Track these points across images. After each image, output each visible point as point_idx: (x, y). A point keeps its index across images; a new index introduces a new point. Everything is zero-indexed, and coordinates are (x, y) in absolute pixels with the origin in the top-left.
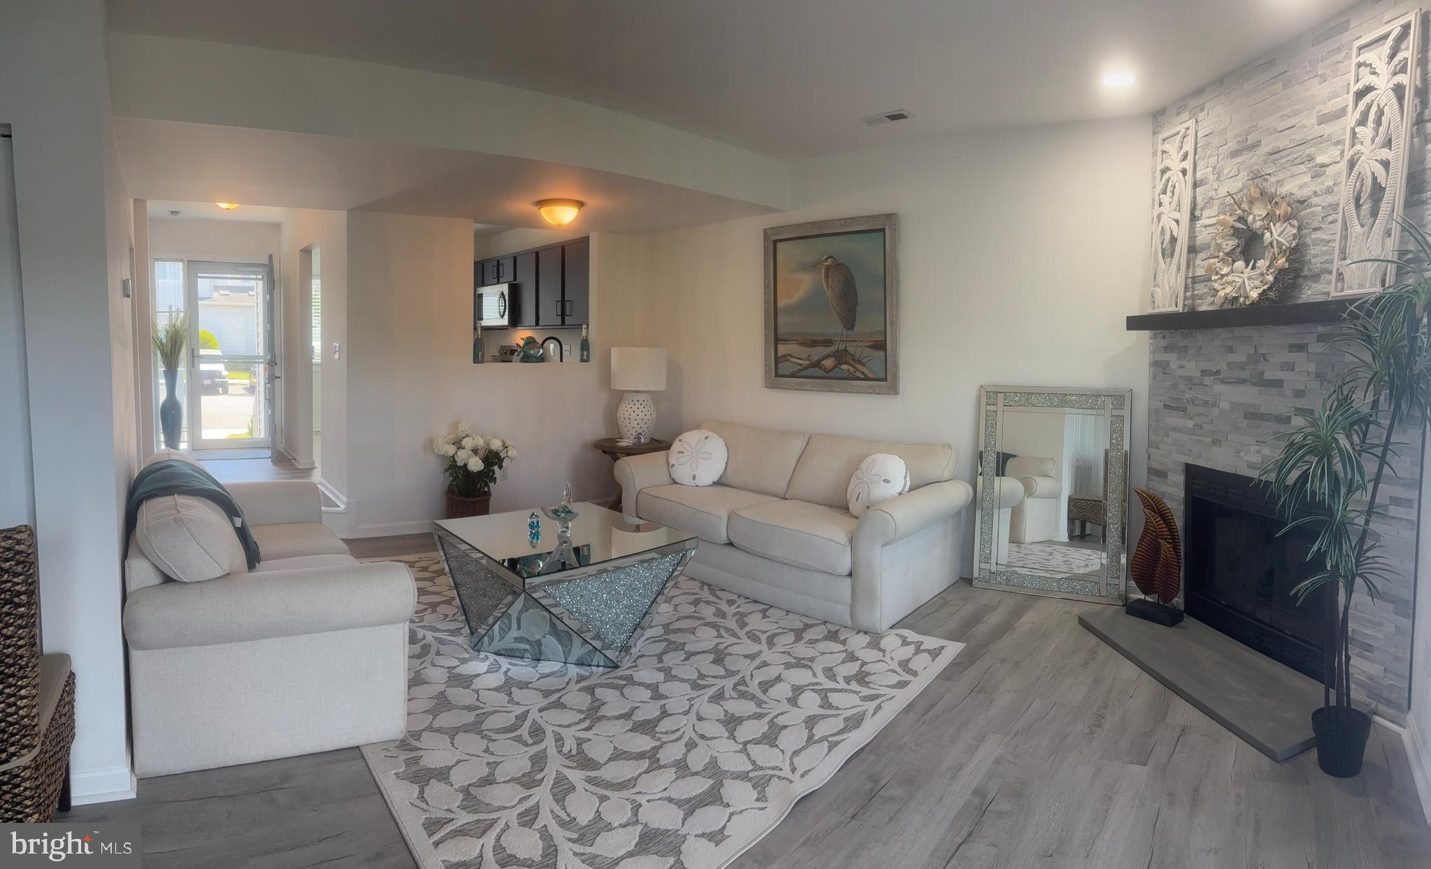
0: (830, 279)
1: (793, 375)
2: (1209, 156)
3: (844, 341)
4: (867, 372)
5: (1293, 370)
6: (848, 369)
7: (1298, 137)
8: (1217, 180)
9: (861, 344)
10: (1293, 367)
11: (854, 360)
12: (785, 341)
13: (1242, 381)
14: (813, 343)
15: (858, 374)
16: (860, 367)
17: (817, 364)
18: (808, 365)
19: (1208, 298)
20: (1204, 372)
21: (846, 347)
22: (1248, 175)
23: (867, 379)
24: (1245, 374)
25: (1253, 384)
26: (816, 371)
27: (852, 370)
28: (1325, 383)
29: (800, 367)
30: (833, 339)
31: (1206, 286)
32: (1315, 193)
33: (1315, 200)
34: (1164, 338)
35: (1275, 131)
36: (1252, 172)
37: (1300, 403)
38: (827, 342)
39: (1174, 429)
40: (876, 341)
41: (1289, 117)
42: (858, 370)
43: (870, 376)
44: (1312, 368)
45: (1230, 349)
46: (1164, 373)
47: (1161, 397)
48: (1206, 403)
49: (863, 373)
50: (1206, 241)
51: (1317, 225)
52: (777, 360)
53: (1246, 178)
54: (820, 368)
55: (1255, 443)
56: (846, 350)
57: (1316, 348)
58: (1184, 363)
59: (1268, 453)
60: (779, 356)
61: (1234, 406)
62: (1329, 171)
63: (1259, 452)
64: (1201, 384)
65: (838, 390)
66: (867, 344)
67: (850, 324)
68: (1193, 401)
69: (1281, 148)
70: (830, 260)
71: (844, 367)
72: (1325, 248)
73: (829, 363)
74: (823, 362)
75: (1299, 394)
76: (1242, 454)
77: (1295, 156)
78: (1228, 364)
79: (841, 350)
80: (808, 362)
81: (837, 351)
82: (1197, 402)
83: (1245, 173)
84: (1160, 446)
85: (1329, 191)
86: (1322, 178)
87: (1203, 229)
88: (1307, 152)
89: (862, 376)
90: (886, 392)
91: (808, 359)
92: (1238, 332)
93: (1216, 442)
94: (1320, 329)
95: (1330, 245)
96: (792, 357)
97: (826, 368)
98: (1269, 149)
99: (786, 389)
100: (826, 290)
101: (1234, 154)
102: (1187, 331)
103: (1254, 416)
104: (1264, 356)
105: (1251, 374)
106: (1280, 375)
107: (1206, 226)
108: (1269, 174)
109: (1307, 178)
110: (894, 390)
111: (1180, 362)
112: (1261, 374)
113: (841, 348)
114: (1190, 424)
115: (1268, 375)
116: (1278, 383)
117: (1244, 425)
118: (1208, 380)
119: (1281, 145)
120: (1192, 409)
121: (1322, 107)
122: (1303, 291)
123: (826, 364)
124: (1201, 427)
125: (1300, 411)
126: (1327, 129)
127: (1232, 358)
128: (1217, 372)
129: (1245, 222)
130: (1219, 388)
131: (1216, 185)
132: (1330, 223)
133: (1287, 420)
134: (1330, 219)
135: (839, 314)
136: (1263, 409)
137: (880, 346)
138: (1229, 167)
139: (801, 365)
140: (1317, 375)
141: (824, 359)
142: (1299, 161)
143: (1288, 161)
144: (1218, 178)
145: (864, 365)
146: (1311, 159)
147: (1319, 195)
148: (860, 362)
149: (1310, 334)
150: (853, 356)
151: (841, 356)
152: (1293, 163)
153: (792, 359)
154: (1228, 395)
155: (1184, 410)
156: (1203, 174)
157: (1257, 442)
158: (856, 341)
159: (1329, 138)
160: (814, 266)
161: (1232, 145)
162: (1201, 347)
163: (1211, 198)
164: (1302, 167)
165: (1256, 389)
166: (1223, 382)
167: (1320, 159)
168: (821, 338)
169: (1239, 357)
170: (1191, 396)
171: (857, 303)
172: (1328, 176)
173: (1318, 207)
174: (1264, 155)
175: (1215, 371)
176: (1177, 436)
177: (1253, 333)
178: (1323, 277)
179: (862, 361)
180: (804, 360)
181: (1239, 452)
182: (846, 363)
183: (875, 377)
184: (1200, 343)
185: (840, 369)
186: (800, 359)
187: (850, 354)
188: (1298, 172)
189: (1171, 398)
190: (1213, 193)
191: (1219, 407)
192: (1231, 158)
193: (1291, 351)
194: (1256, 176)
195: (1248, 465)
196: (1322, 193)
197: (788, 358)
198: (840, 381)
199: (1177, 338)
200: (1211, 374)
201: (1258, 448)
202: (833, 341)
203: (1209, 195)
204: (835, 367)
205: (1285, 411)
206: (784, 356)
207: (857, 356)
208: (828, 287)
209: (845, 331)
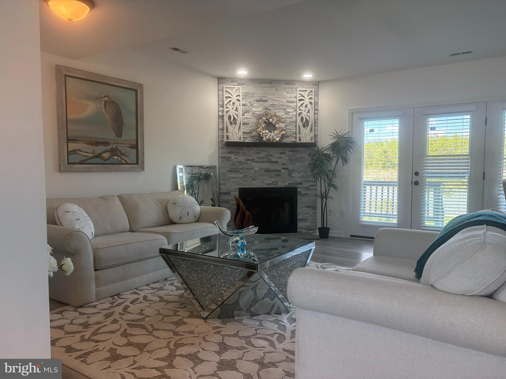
0: (107, 109)
1: (81, 163)
2: (248, 99)
3: (116, 143)
4: (127, 160)
5: (281, 159)
6: (118, 159)
7: (281, 103)
9: (126, 145)
10: (281, 158)
11: (121, 154)
12: (74, 140)
13: (264, 162)
14: (97, 143)
15: (123, 161)
16: (124, 157)
17: (99, 156)
18: (93, 156)
19: (249, 139)
20: (247, 160)
21: (117, 146)
23: (127, 164)
24: (265, 160)
25: (267, 162)
26: (98, 160)
27: (119, 159)
28: (291, 162)
29: (86, 158)
30: (110, 141)
31: (248, 135)
32: (287, 118)
33: (287, 119)
34: (228, 149)
35: (273, 100)
36: (265, 107)
37: (284, 167)
38: (106, 143)
39: (233, 178)
40: (132, 144)
41: (277, 98)
42: (123, 159)
43: (129, 162)
44: (288, 158)
45: (259, 153)
46: (227, 160)
47: (226, 168)
48: (248, 169)
49: (125, 161)
50: (247, 122)
51: (288, 125)
52: (69, 153)
53: (263, 108)
54: (101, 158)
56: (116, 148)
57: (287, 153)
58: (237, 157)
59: (274, 180)
61: (260, 169)
62: (290, 113)
63: (271, 180)
64: (246, 163)
65: (113, 170)
66: (129, 145)
67: (119, 134)
68: (242, 169)
69: (275, 104)
70: (106, 98)
71: (115, 157)
72: (290, 131)
73: (106, 155)
74: (102, 155)
75: (284, 164)
76: (264, 182)
77: (281, 107)
78: (257, 157)
79: (114, 148)
80: (93, 155)
82: (243, 169)
84: (226, 184)
85: (291, 118)
86: (288, 115)
87: (245, 119)
88: (285, 108)
89: (125, 162)
90: (139, 170)
91: (93, 153)
92: (261, 148)
93: (254, 179)
94: (289, 149)
96: (81, 151)
97: (104, 158)
98: (272, 103)
99: (79, 172)
100: (105, 114)
101: (258, 101)
102: (239, 148)
103: (268, 171)
104: (271, 155)
105: (266, 160)
106: (277, 160)
107: (247, 118)
108: (271, 110)
109: (284, 114)
110: (142, 169)
111: (235, 157)
112: (270, 160)
114: (241, 175)
115: (272, 160)
116: (277, 162)
117: (265, 174)
118: (248, 162)
119: (276, 103)
120: (241, 171)
121: (288, 99)
122: (284, 140)
123: (105, 156)
124: (246, 176)
125: (283, 169)
126: (290, 104)
127: (259, 155)
129: (269, 121)
130: (253, 164)
131: (251, 107)
133: (280, 171)
134: (292, 124)
135: (113, 129)
136: (272, 169)
137: (136, 147)
138: (256, 104)
139: (87, 156)
140: (289, 160)
141: (103, 153)
143: (278, 108)
145: (126, 156)
146: (285, 109)
148: (124, 155)
150: (121, 152)
151: (114, 152)
152: (280, 109)
153: (81, 153)
154: (257, 166)
155: (238, 171)
156: (245, 103)
157: (270, 177)
158: (122, 144)
159: (290, 106)
160: (97, 99)
161: (258, 98)
162: (245, 153)
163: (249, 111)
164: (282, 110)
165: (269, 164)
166: (256, 162)
167: (288, 110)
168: (102, 141)
169: (262, 155)
170: (242, 167)
171: (123, 124)
172: (290, 115)
173: (288, 121)
174: (269, 104)
175: (252, 159)
176: (235, 180)
177: (267, 149)
178: (290, 137)
179: (125, 154)
180: (89, 153)
181: (263, 181)
182: (117, 155)
183: (131, 162)
184: (245, 151)
185: (113, 158)
186: (87, 152)
187: (119, 151)
188: (281, 111)
189: (231, 168)
190: (250, 109)
191: (254, 169)
192: (257, 102)
193: (281, 154)
194: (267, 109)
195: (267, 184)
196: (289, 118)
197: (78, 152)
198: (114, 165)
199: (234, 149)
200: (250, 160)
201: (270, 179)
202: (109, 143)
203: (249, 109)
204: (110, 157)
205: (279, 169)
206: (74, 151)
207: (123, 152)
208: (106, 112)
209: (116, 138)
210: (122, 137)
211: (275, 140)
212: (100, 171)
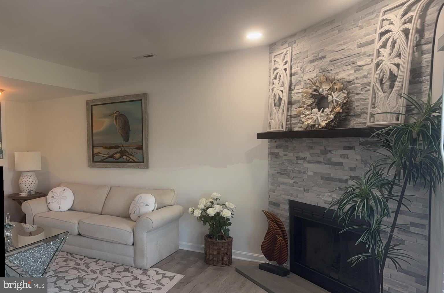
0: (117, 121)
1: (101, 161)
2: (299, 63)
3: (124, 146)
4: (134, 159)
5: (348, 158)
6: (126, 158)
7: (346, 54)
8: (303, 73)
9: (132, 147)
10: (348, 156)
11: (129, 154)
12: (97, 147)
13: (320, 162)
14: (110, 147)
15: (130, 160)
16: (131, 157)
17: (112, 156)
18: (108, 157)
19: (299, 124)
20: (298, 158)
21: (125, 149)
22: (319, 71)
23: (135, 162)
24: (321, 159)
25: (325, 164)
26: (111, 159)
27: (128, 158)
28: (367, 164)
29: (104, 158)
30: (119, 145)
31: (297, 119)
32: (357, 78)
33: (356, 81)
34: (276, 142)
35: (334, 51)
36: (322, 69)
37: (353, 174)
38: (117, 147)
39: (283, 183)
40: (138, 146)
41: (342, 45)
42: (130, 158)
43: (136, 161)
44: (359, 157)
45: (311, 148)
46: (276, 158)
47: (275, 169)
48: (300, 172)
49: (133, 160)
50: (297, 100)
51: (358, 92)
52: (93, 155)
53: (318, 72)
54: (113, 158)
55: (328, 192)
57: (358, 148)
58: (286, 153)
59: (335, 196)
61: (315, 173)
62: (364, 68)
63: (330, 196)
64: (297, 163)
65: (121, 167)
66: (135, 147)
67: (127, 139)
68: (293, 171)
70: (117, 113)
71: (124, 157)
72: (363, 103)
73: (117, 156)
74: (115, 155)
75: (352, 169)
76: (321, 197)
77: (345, 62)
78: (310, 154)
80: (108, 156)
81: (121, 150)
82: (295, 171)
83: (318, 70)
84: (275, 191)
85: (365, 77)
86: (360, 71)
87: (296, 94)
88: (352, 60)
89: (132, 161)
90: (143, 167)
91: (108, 154)
92: (314, 140)
93: (306, 190)
94: (361, 139)
95: (366, 101)
96: (100, 153)
97: (116, 158)
98: (331, 59)
100: (116, 125)
101: (312, 61)
103: (327, 179)
105: (324, 159)
106: (341, 160)
107: (297, 93)
108: (331, 70)
109: (352, 71)
110: (147, 167)
111: (284, 153)
112: (330, 159)
113: (123, 149)
114: (291, 181)
115: (334, 160)
116: (340, 164)
117: (322, 183)
118: (300, 162)
119: (337, 57)
120: (291, 174)
121: (360, 40)
122: (351, 122)
124: (298, 183)
125: (352, 178)
126: (362, 50)
127: (312, 151)
128: (305, 158)
129: (318, 92)
130: (306, 165)
131: (302, 75)
132: (366, 91)
133: (346, 181)
134: (366, 89)
135: (122, 135)
136: (332, 175)
137: (140, 148)
138: (309, 67)
139: (104, 157)
140: (362, 161)
141: (115, 154)
142: (347, 64)
143: (341, 64)
144: (303, 72)
145: (133, 156)
146: (354, 63)
147: (359, 79)
148: (131, 155)
149: (356, 142)
150: (128, 153)
151: (123, 153)
152: (344, 65)
153: (100, 155)
154: (311, 169)
155: (288, 175)
156: (295, 70)
157: (329, 191)
158: (130, 146)
159: (364, 54)
160: (110, 115)
161: (311, 58)
162: (295, 147)
163: (300, 81)
164: (349, 66)
165: (328, 166)
166: (309, 162)
167: (359, 63)
168: (114, 145)
169: (317, 150)
170: (292, 168)
171: (130, 130)
172: (364, 70)
173: (358, 84)
174: (328, 62)
175: (304, 157)
176: (284, 187)
177: (324, 140)
178: (362, 115)
179: (132, 154)
180: (106, 155)
181: (319, 196)
182: (125, 155)
183: (138, 161)
184: (295, 145)
185: (123, 158)
186: (104, 154)
187: (127, 152)
188: (347, 69)
189: (280, 169)
190: (301, 78)
191: (307, 174)
192: (310, 63)
193: (344, 149)
194: (324, 71)
195: (324, 202)
196: (361, 78)
197: (98, 154)
198: (122, 163)
199: (282, 142)
200: (302, 159)
201: (330, 194)
202: (119, 146)
203: (299, 79)
204: (120, 157)
205: (345, 177)
206: (96, 153)
207: (130, 152)
208: (117, 124)
209: (124, 142)
210: (129, 141)
212: (111, 167)
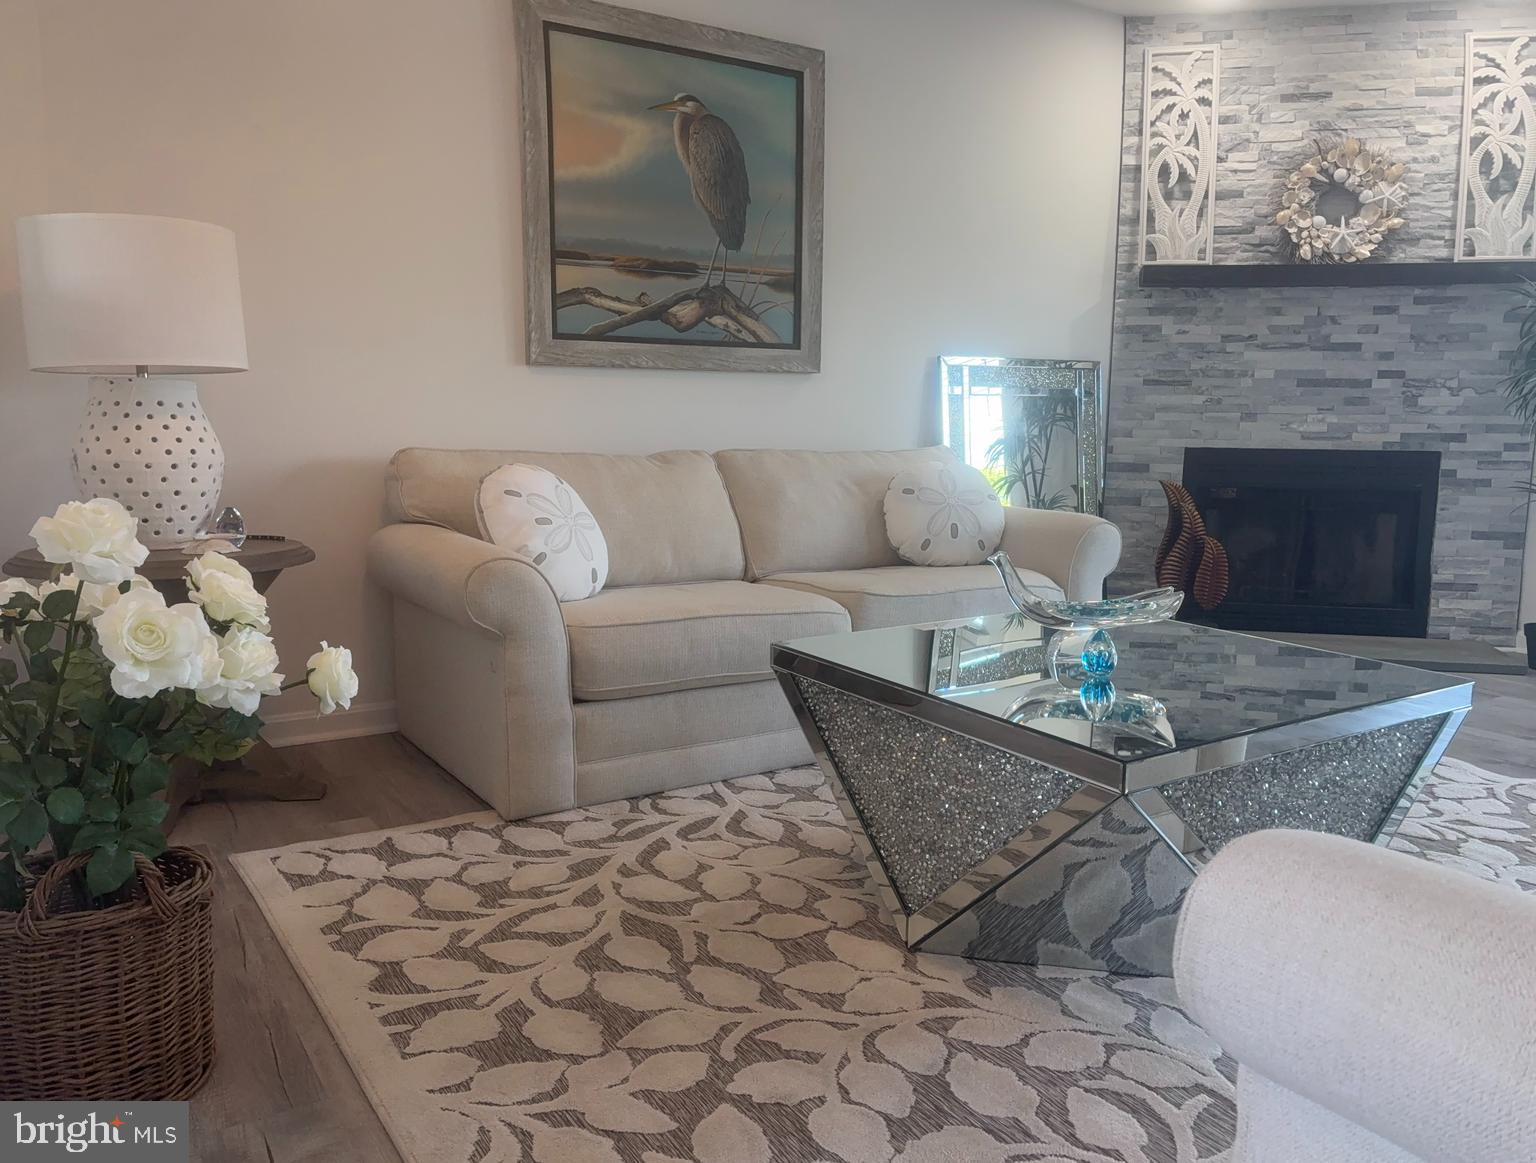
0: (691, 144)
1: (599, 336)
2: (1245, 92)
4: (761, 331)
5: (1376, 332)
6: (726, 326)
7: (1391, 101)
8: (1256, 121)
9: (756, 278)
10: (1377, 328)
11: (738, 308)
12: (577, 256)
13: (1297, 346)
14: (654, 268)
15: (745, 336)
16: (749, 322)
17: (660, 313)
18: (638, 313)
19: (1238, 252)
20: (1226, 338)
21: (723, 281)
22: (1311, 125)
23: (761, 344)
24: (1302, 338)
25: (1314, 349)
27: (733, 326)
28: (1422, 344)
29: (618, 318)
30: (699, 263)
31: (1235, 239)
32: (1415, 160)
33: (1414, 166)
34: (1150, 296)
35: (1357, 87)
36: (1318, 122)
37: (1384, 366)
38: (686, 270)
39: (1165, 409)
40: (780, 275)
41: (1375, 77)
42: (745, 327)
43: (767, 339)
44: (1406, 330)
45: (1278, 312)
46: (1144, 341)
47: (1139, 371)
48: (1228, 374)
49: (754, 333)
50: (1234, 188)
51: (1416, 190)
52: (559, 300)
53: (1308, 128)
54: (667, 322)
55: (1316, 412)
56: (723, 288)
57: (1407, 308)
58: (1186, 327)
59: (1335, 420)
60: (558, 292)
61: (1279, 374)
62: (1431, 141)
63: (1323, 420)
64: (1223, 351)
65: (708, 365)
66: (766, 278)
67: (733, 234)
68: (1204, 373)
69: (1365, 107)
70: (689, 104)
71: (718, 320)
72: (1426, 214)
73: (686, 312)
74: (674, 310)
75: (1386, 356)
76: (1294, 426)
77: (1388, 118)
78: (1270, 328)
79: (714, 287)
80: (641, 308)
81: (706, 288)
82: (1210, 373)
83: (1307, 122)
84: (1134, 432)
85: (1433, 160)
86: (1423, 147)
87: (1230, 174)
88: (1406, 118)
89: (752, 339)
90: (797, 368)
91: (639, 301)
92: (1287, 292)
93: (1250, 416)
94: (1417, 292)
95: (1433, 211)
96: (599, 294)
97: (679, 322)
98: (1348, 103)
99: (591, 365)
100: (684, 162)
101: (1286, 98)
102: (1196, 290)
103: (1313, 382)
104: (1333, 320)
105: (1310, 338)
106: (1356, 338)
107: (1235, 171)
108: (1346, 130)
109: (1402, 143)
110: (814, 364)
111: (1178, 327)
112: (1328, 337)
113: (715, 282)
114: (1199, 400)
115: (1336, 339)
116: (1357, 347)
117: (1298, 394)
118: (1230, 347)
119: (1367, 103)
120: (1196, 382)
121: (1423, 80)
122: (1395, 254)
123: (680, 314)
124: (1219, 401)
125: (1382, 375)
126: (1429, 102)
127: (1277, 321)
128: (1251, 337)
129: (1330, 176)
130: (1251, 355)
131: (1256, 127)
132: (1436, 191)
133: (1368, 383)
134: (1435, 187)
135: (712, 217)
136: (1329, 375)
137: (792, 284)
138: (1279, 112)
139: (619, 313)
140: (1412, 337)
141: (676, 303)
142: (1392, 124)
143: (1377, 121)
144: (1259, 120)
145: (757, 318)
146: (1408, 125)
147: (1419, 163)
148: (748, 311)
149: (1406, 301)
150: (737, 300)
151: (713, 300)
152: (1382, 125)
153: (597, 301)
154: (1266, 364)
155: (1187, 383)
156: (1232, 110)
157: (1319, 409)
158: (745, 271)
159: (1432, 111)
160: (656, 108)
162: (1221, 309)
163: (1248, 140)
164: (1395, 130)
165: (1320, 354)
166: (1264, 347)
167: (1421, 128)
168: (671, 260)
169: (1293, 318)
170: (1204, 366)
171: (748, 199)
172: (1431, 146)
173: (1421, 172)
174: (1338, 109)
175: (1247, 335)
176: (1172, 416)
177: (1316, 294)
178: (1422, 242)
179: (754, 309)
180: (628, 303)
181: (1289, 423)
182: (724, 313)
183: (774, 341)
184: (1221, 304)
185: (710, 323)
186: (618, 299)
187: (733, 297)
188: (1389, 135)
189: (1159, 372)
190: (1252, 135)
191: (1253, 375)
192: (1282, 101)
193: (1374, 314)
194: (1326, 127)
195: (1303, 438)
196: (1424, 161)
197: (587, 296)
198: (712, 349)
199: (1176, 297)
200: (1241, 339)
201: (1320, 416)
202: (697, 267)
203: (1246, 135)
204: (700, 319)
205: (1363, 375)
206: (574, 292)
207: (746, 300)
208: (688, 157)
209: (722, 249)
210: (742, 248)
211: (1351, 254)
212: (661, 365)
